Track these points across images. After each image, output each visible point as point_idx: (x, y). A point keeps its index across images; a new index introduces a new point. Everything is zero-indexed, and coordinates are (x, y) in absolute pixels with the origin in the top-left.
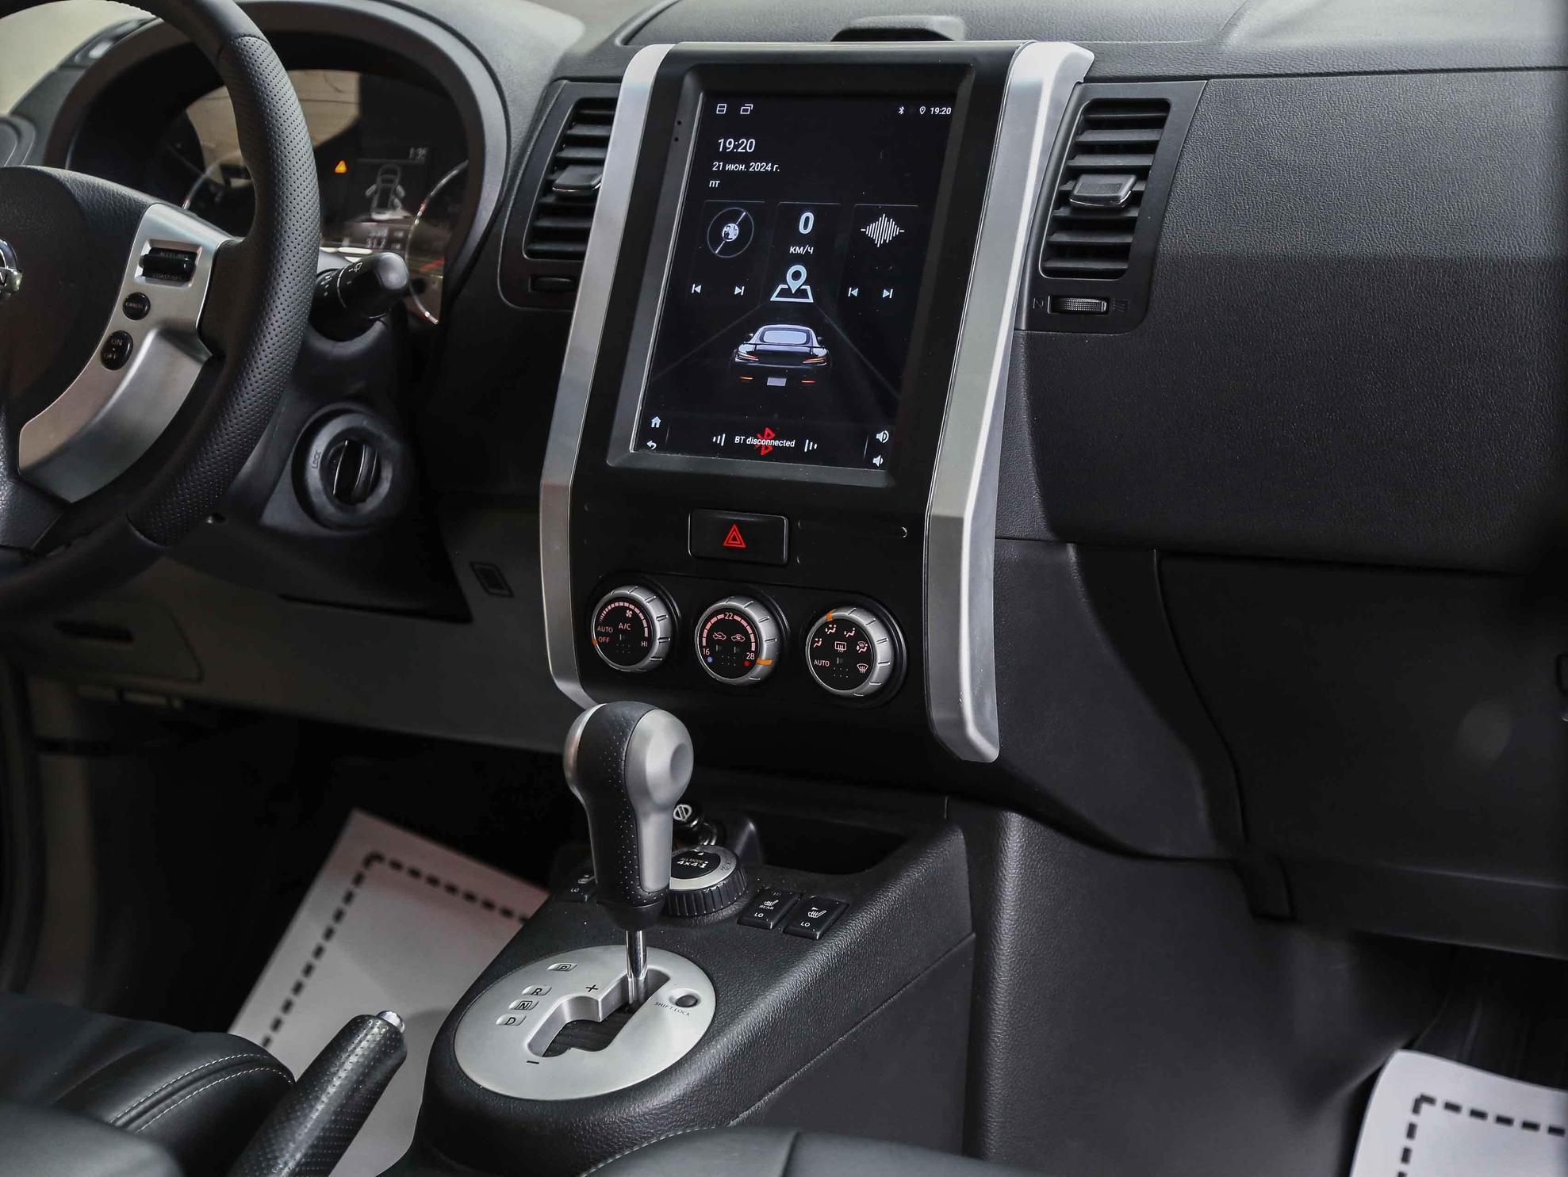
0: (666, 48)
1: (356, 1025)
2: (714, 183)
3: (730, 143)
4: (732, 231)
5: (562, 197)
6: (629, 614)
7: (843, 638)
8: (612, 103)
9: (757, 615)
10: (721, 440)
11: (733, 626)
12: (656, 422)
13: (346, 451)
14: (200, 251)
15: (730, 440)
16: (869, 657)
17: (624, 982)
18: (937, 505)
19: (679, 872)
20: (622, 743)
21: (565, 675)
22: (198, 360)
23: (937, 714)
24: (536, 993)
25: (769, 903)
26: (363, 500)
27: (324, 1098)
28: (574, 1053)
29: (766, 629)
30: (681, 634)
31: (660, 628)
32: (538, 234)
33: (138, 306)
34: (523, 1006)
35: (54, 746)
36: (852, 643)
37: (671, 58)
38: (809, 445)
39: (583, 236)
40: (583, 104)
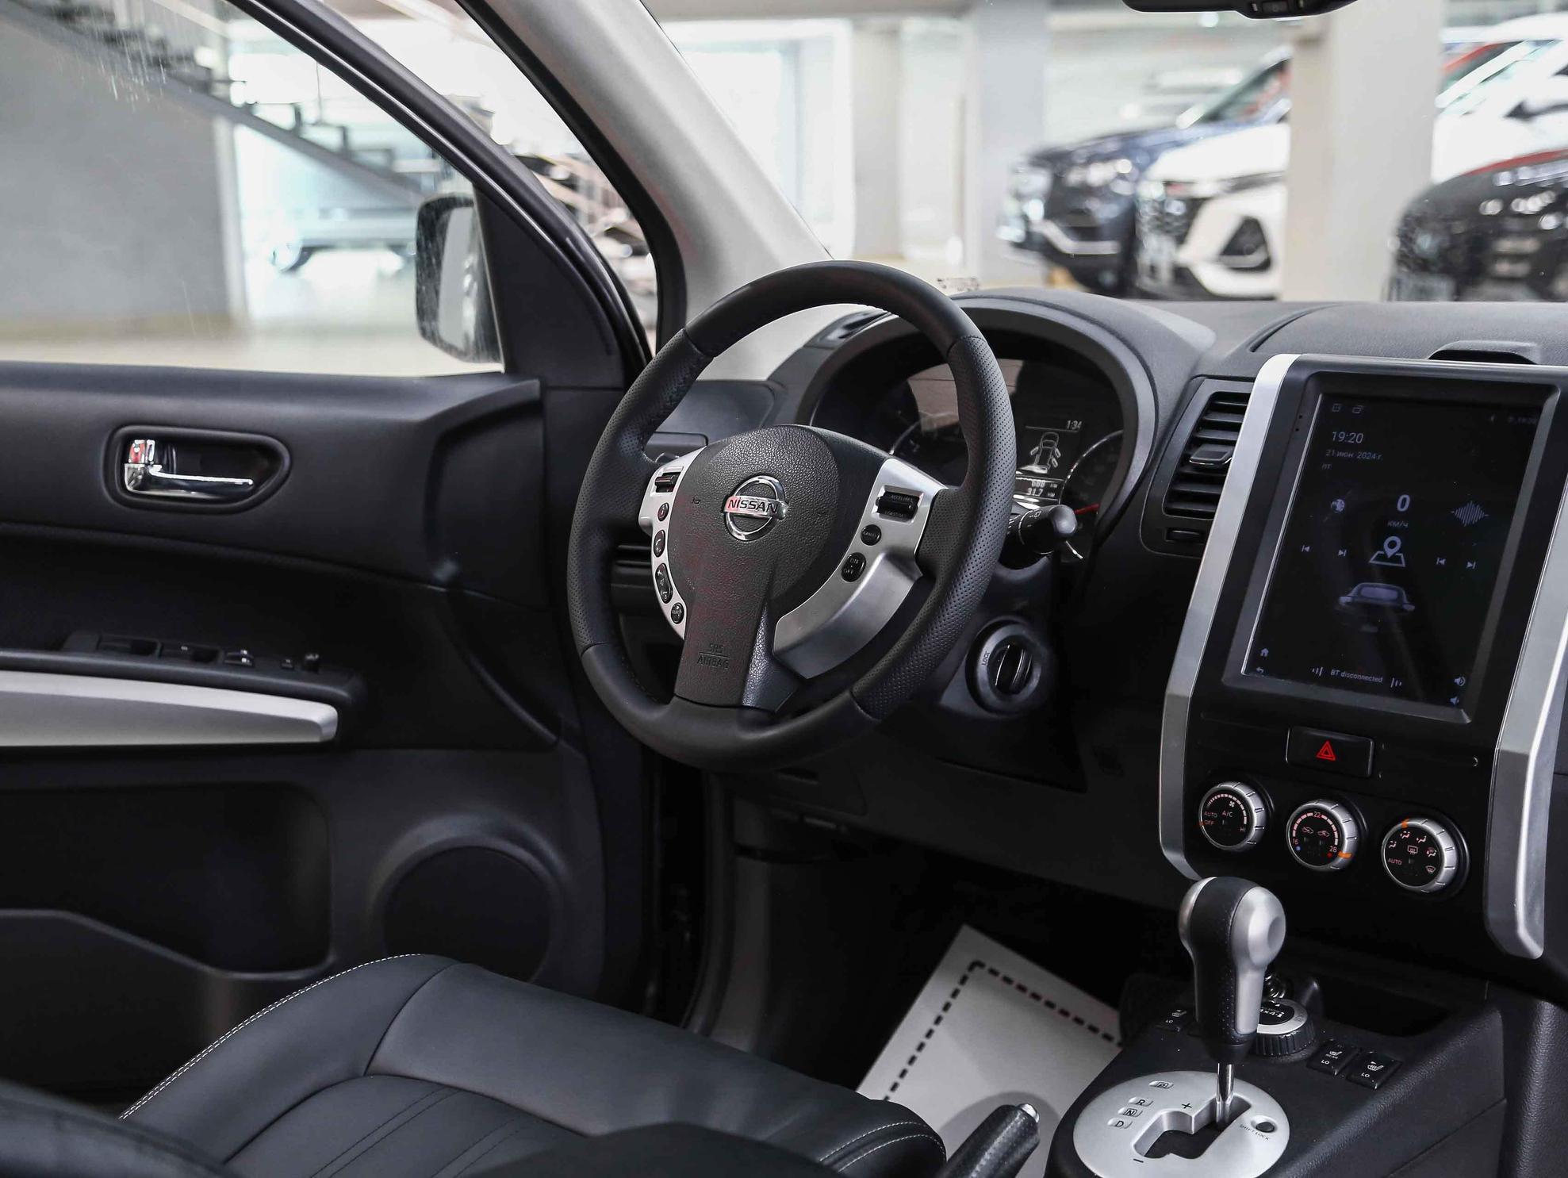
0: (1293, 357)
1: (1002, 1114)
2: (1326, 466)
3: (1342, 436)
4: (1339, 505)
5: (1197, 468)
6: (1232, 804)
7: (1415, 843)
8: (1245, 398)
9: (1341, 816)
10: (1320, 671)
11: (1320, 824)
12: (1265, 652)
13: (1008, 654)
14: (921, 497)
15: (1326, 673)
16: (1438, 861)
17: (1213, 1104)
18: (1505, 742)
19: (1265, 1019)
20: (1229, 912)
21: (1173, 847)
22: (911, 578)
23: (1493, 914)
24: (1140, 1103)
25: (1334, 1054)
26: (1017, 691)
27: (978, 1168)
28: (1172, 1157)
29: (1348, 829)
30: (1275, 823)
31: (1257, 818)
32: (1174, 496)
33: (872, 535)
34: (1130, 1113)
35: (746, 851)
36: (1423, 848)
37: (1296, 365)
38: (1394, 683)
39: (1214, 500)
40: (1217, 396)
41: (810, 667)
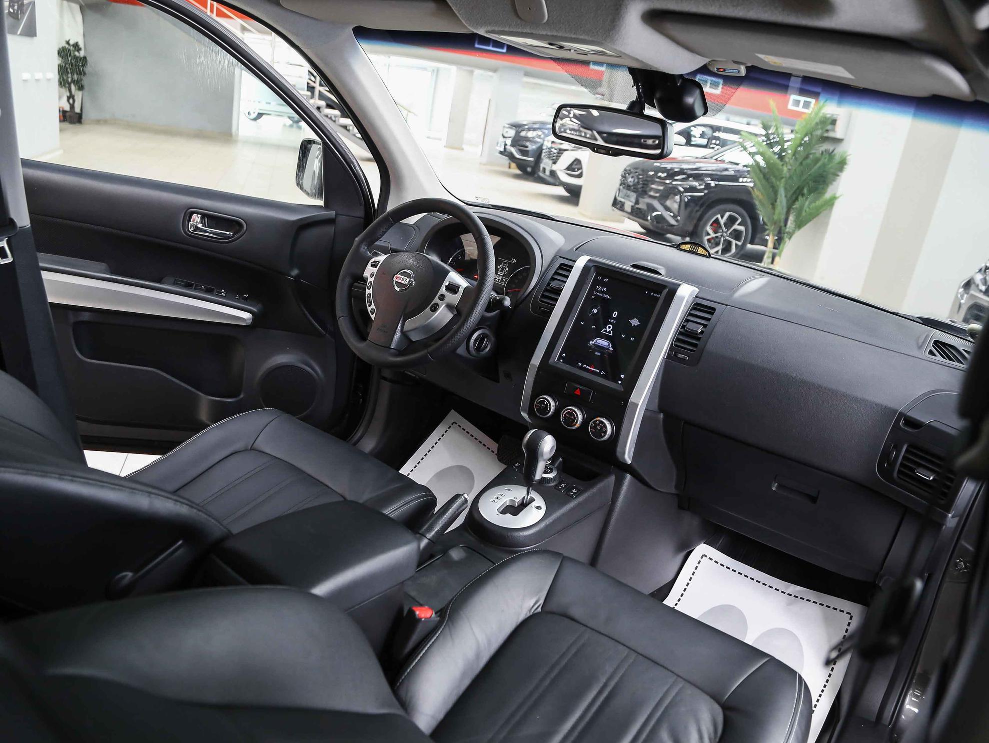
0: (589, 258)
1: (457, 496)
2: (593, 297)
3: (600, 288)
4: (595, 311)
5: (552, 288)
6: (545, 403)
7: (600, 426)
8: (572, 267)
9: (579, 413)
10: (580, 365)
11: (572, 414)
12: (564, 355)
13: (481, 339)
14: (461, 287)
15: (582, 365)
16: (605, 432)
17: (524, 498)
18: (633, 398)
19: (545, 472)
20: (539, 442)
21: (524, 411)
22: (453, 313)
23: (619, 449)
24: (501, 495)
25: (563, 485)
26: (482, 351)
27: (447, 514)
28: (508, 515)
29: (580, 417)
30: (558, 411)
31: (553, 409)
32: (543, 296)
33: (442, 297)
34: (497, 498)
35: (385, 379)
36: (602, 427)
37: (590, 261)
38: (602, 373)
39: (556, 300)
40: (562, 264)
41: (415, 337)
